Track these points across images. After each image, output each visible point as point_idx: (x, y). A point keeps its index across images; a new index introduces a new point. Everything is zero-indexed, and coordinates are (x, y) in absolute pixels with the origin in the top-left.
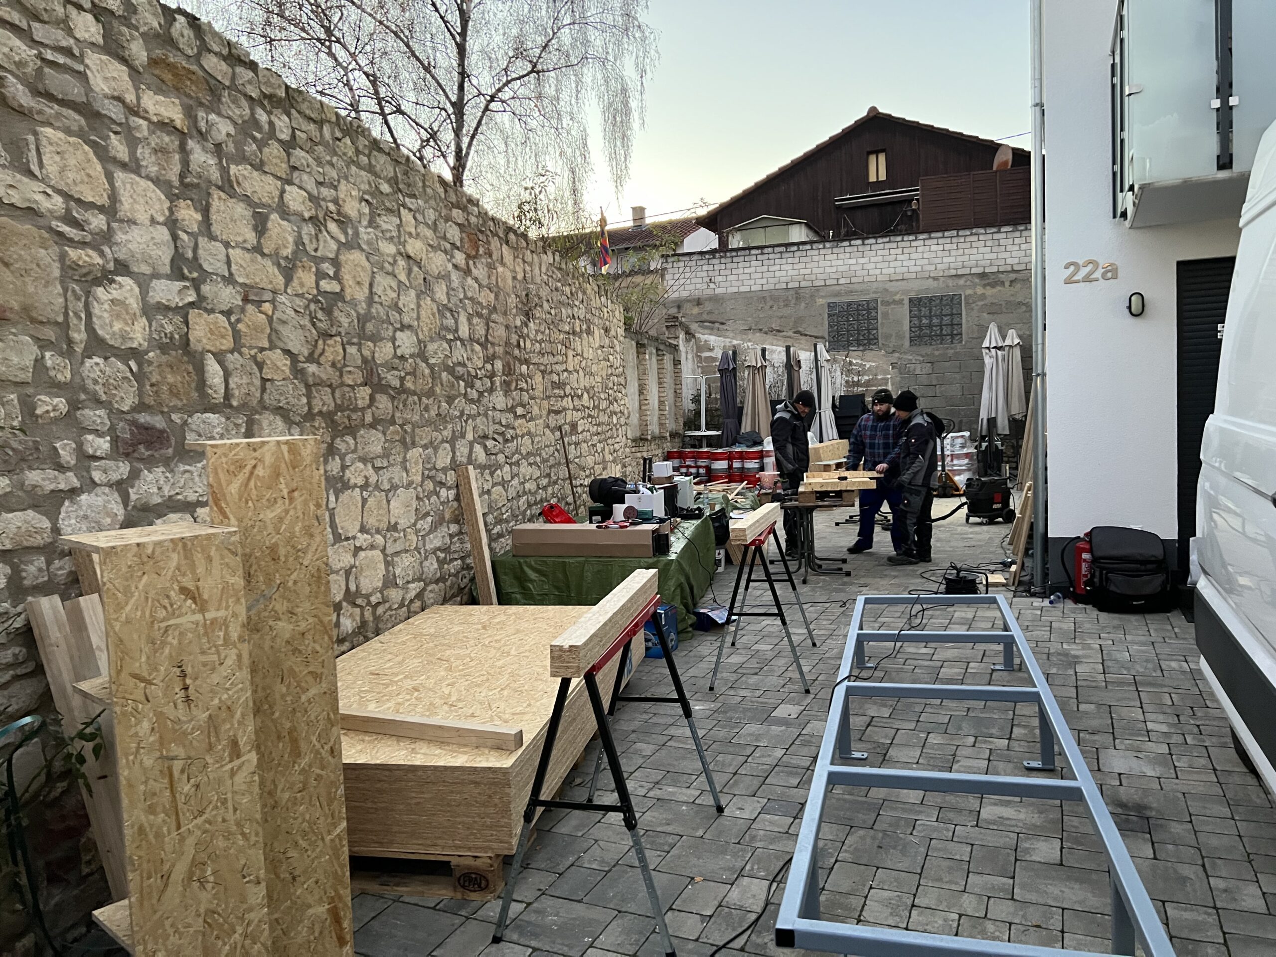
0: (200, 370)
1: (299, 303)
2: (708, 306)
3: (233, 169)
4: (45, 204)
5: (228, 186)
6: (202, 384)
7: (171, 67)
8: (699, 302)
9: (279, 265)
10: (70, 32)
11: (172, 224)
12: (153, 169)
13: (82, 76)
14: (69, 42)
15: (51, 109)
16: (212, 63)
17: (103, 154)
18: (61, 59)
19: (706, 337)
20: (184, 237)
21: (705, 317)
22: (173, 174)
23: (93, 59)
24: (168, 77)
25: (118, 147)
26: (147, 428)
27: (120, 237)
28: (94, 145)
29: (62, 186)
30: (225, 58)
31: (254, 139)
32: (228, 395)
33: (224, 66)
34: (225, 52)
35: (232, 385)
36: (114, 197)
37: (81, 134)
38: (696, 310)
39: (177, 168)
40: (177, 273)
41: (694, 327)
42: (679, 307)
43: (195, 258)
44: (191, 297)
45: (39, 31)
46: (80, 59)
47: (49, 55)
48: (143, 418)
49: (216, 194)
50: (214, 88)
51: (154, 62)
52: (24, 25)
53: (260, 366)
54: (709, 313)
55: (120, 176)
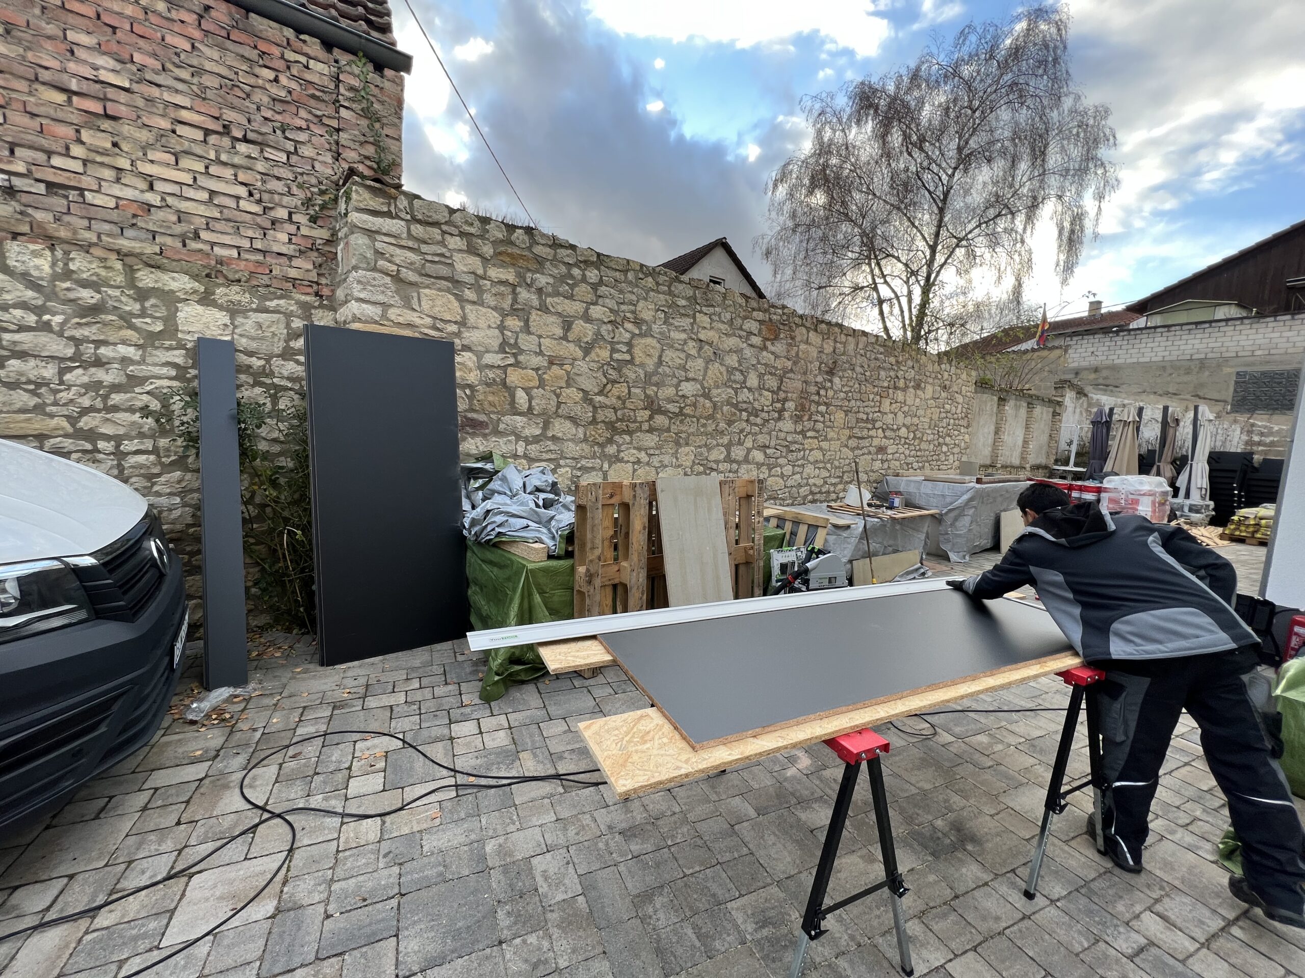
0: (513, 396)
1: (595, 366)
2: (1105, 373)
3: (549, 300)
4: (418, 321)
5: (544, 308)
6: (513, 402)
7: (509, 255)
8: (1096, 370)
9: (580, 347)
10: (445, 246)
11: (502, 328)
12: (493, 304)
13: (451, 265)
14: (444, 250)
15: (428, 281)
16: (539, 250)
17: (460, 299)
18: (437, 259)
19: (1098, 397)
20: (509, 334)
21: (1101, 381)
22: (507, 304)
23: (457, 257)
24: (507, 259)
25: (470, 294)
26: (472, 420)
27: (466, 334)
28: (455, 295)
29: (431, 313)
30: (550, 247)
31: (568, 284)
32: (530, 408)
33: (548, 250)
34: (550, 243)
35: (533, 403)
36: (464, 317)
37: (448, 291)
38: (1093, 376)
39: (509, 302)
40: (502, 349)
41: (1088, 389)
42: (1077, 374)
43: (516, 343)
44: (511, 361)
45: (424, 248)
46: (450, 258)
47: (429, 258)
48: (470, 415)
49: (534, 312)
50: (540, 262)
51: (497, 254)
52: (416, 246)
53: (558, 396)
54: (1105, 378)
55: (468, 307)
